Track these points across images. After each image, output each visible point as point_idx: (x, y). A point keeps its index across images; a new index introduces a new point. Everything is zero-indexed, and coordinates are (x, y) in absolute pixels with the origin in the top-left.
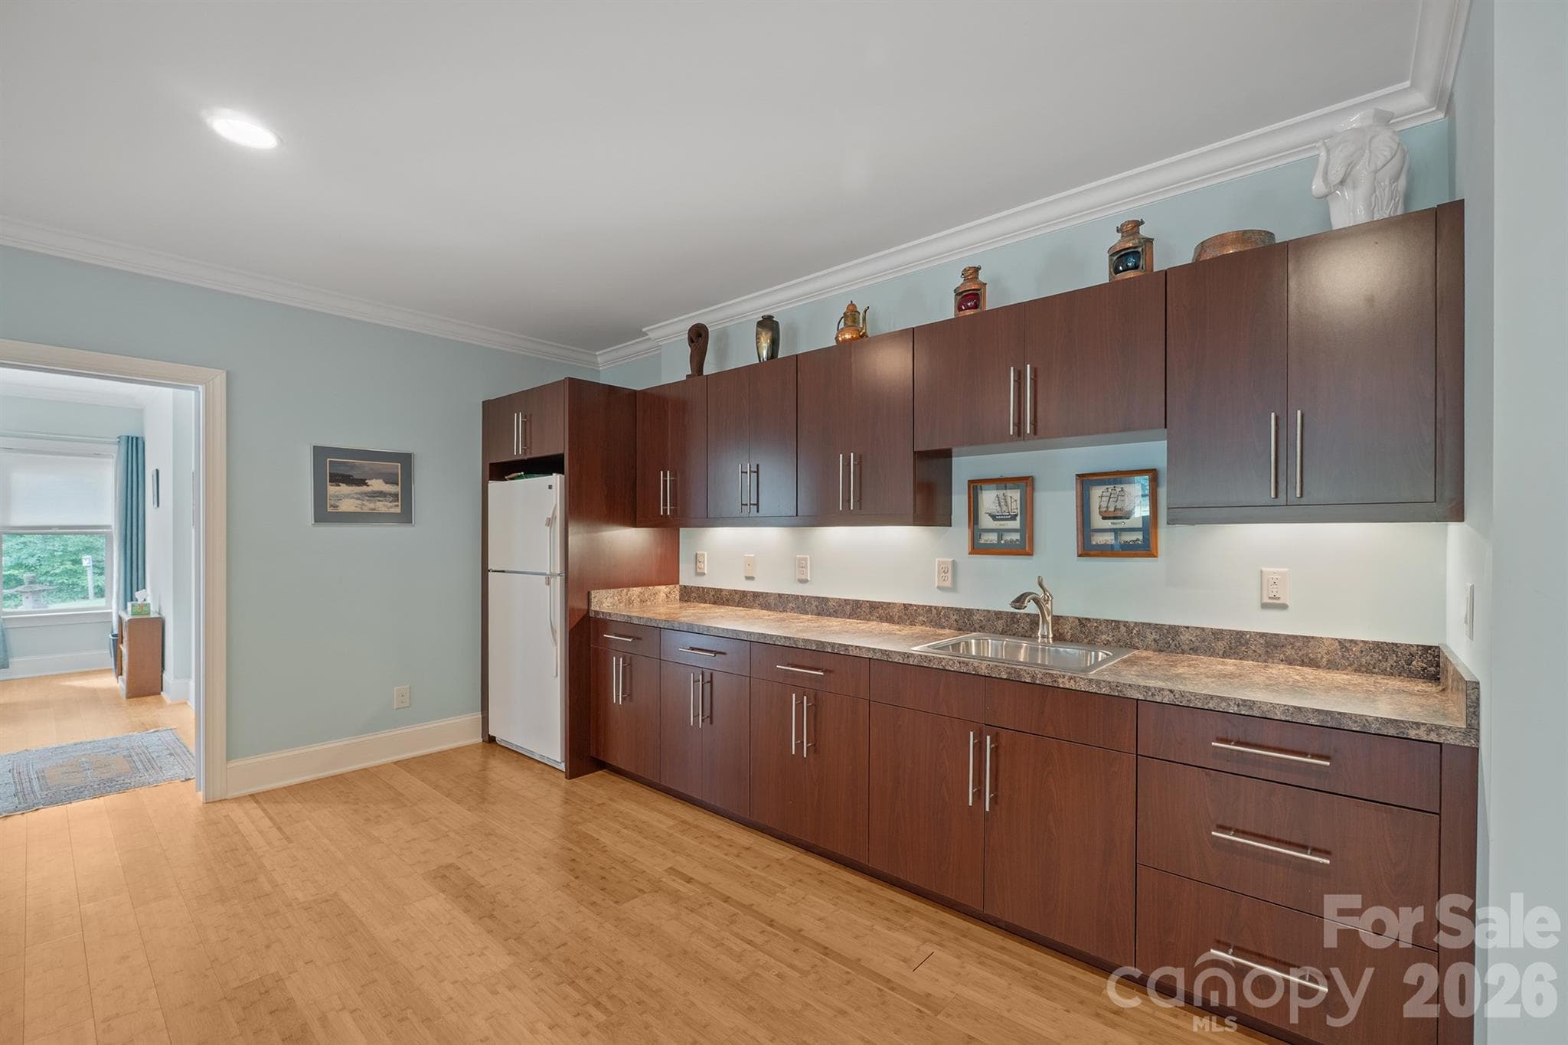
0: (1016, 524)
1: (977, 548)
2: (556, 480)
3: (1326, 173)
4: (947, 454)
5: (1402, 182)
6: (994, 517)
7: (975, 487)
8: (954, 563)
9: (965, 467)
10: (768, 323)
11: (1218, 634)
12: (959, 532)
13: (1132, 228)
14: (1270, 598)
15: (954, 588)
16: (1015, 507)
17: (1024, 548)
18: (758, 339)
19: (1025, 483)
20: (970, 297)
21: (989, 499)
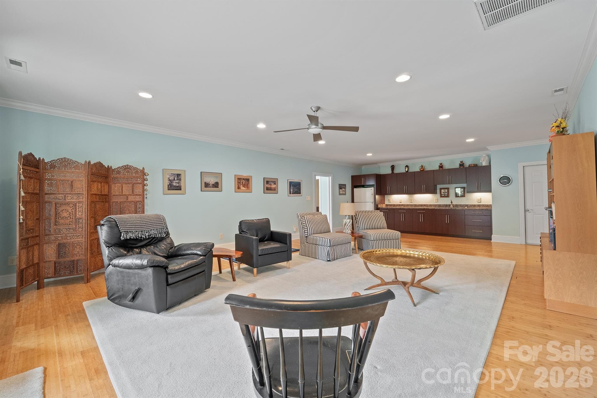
0: (447, 193)
1: (441, 197)
2: (373, 188)
3: (481, 160)
4: (436, 185)
5: (489, 161)
6: (443, 193)
7: (441, 189)
8: (438, 199)
9: (439, 187)
10: (407, 166)
11: (472, 205)
12: (438, 195)
13: (462, 162)
14: (478, 202)
15: (438, 202)
16: (447, 191)
17: (448, 196)
18: (405, 168)
19: (448, 189)
20: (441, 166)
21: (443, 191)
